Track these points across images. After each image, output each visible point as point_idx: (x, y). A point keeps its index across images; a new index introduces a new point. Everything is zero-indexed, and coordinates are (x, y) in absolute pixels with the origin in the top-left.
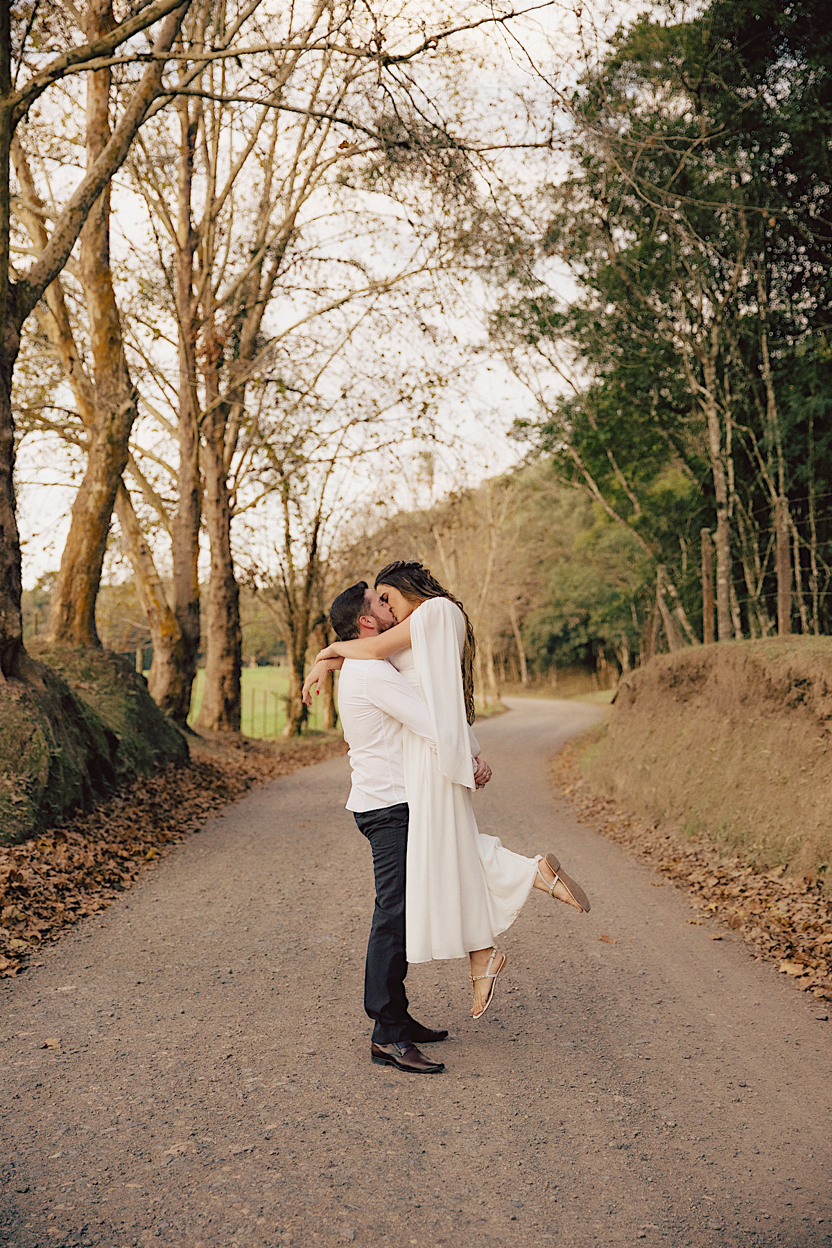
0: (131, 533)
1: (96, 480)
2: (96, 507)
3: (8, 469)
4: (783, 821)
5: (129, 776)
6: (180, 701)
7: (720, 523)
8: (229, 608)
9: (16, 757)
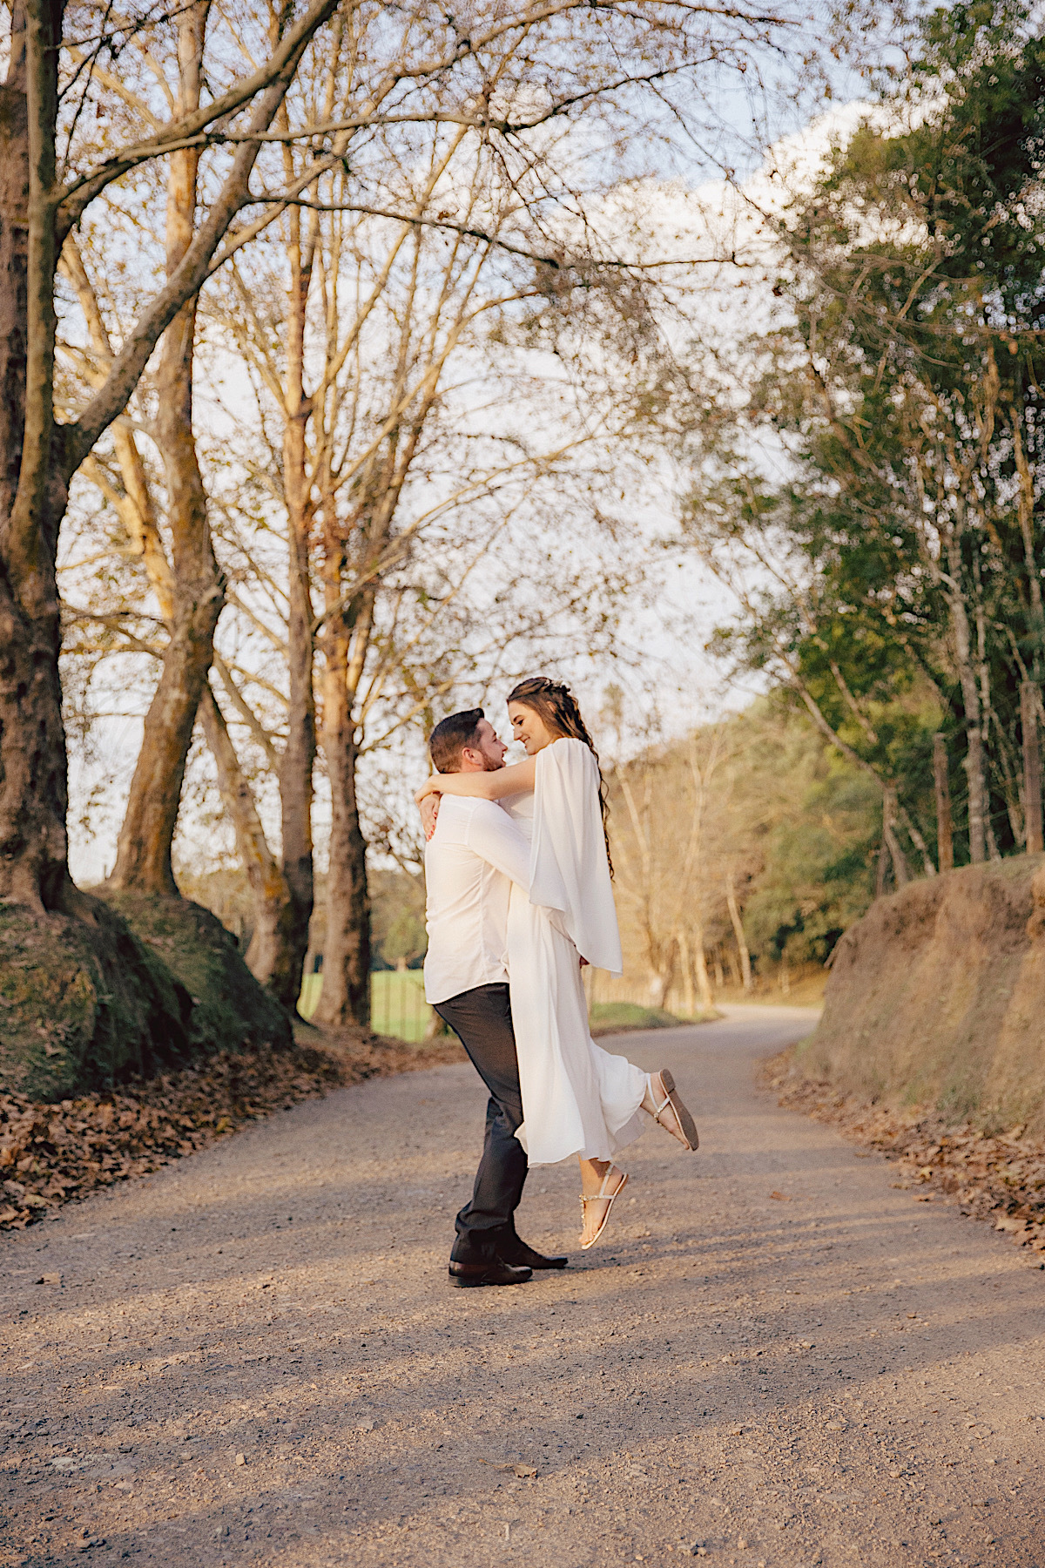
0: (228, 770)
1: (174, 686)
2: (173, 720)
3: (51, 651)
4: (1023, 1073)
5: (208, 1048)
6: (288, 985)
7: (972, 746)
8: (354, 870)
9: (53, 1001)
